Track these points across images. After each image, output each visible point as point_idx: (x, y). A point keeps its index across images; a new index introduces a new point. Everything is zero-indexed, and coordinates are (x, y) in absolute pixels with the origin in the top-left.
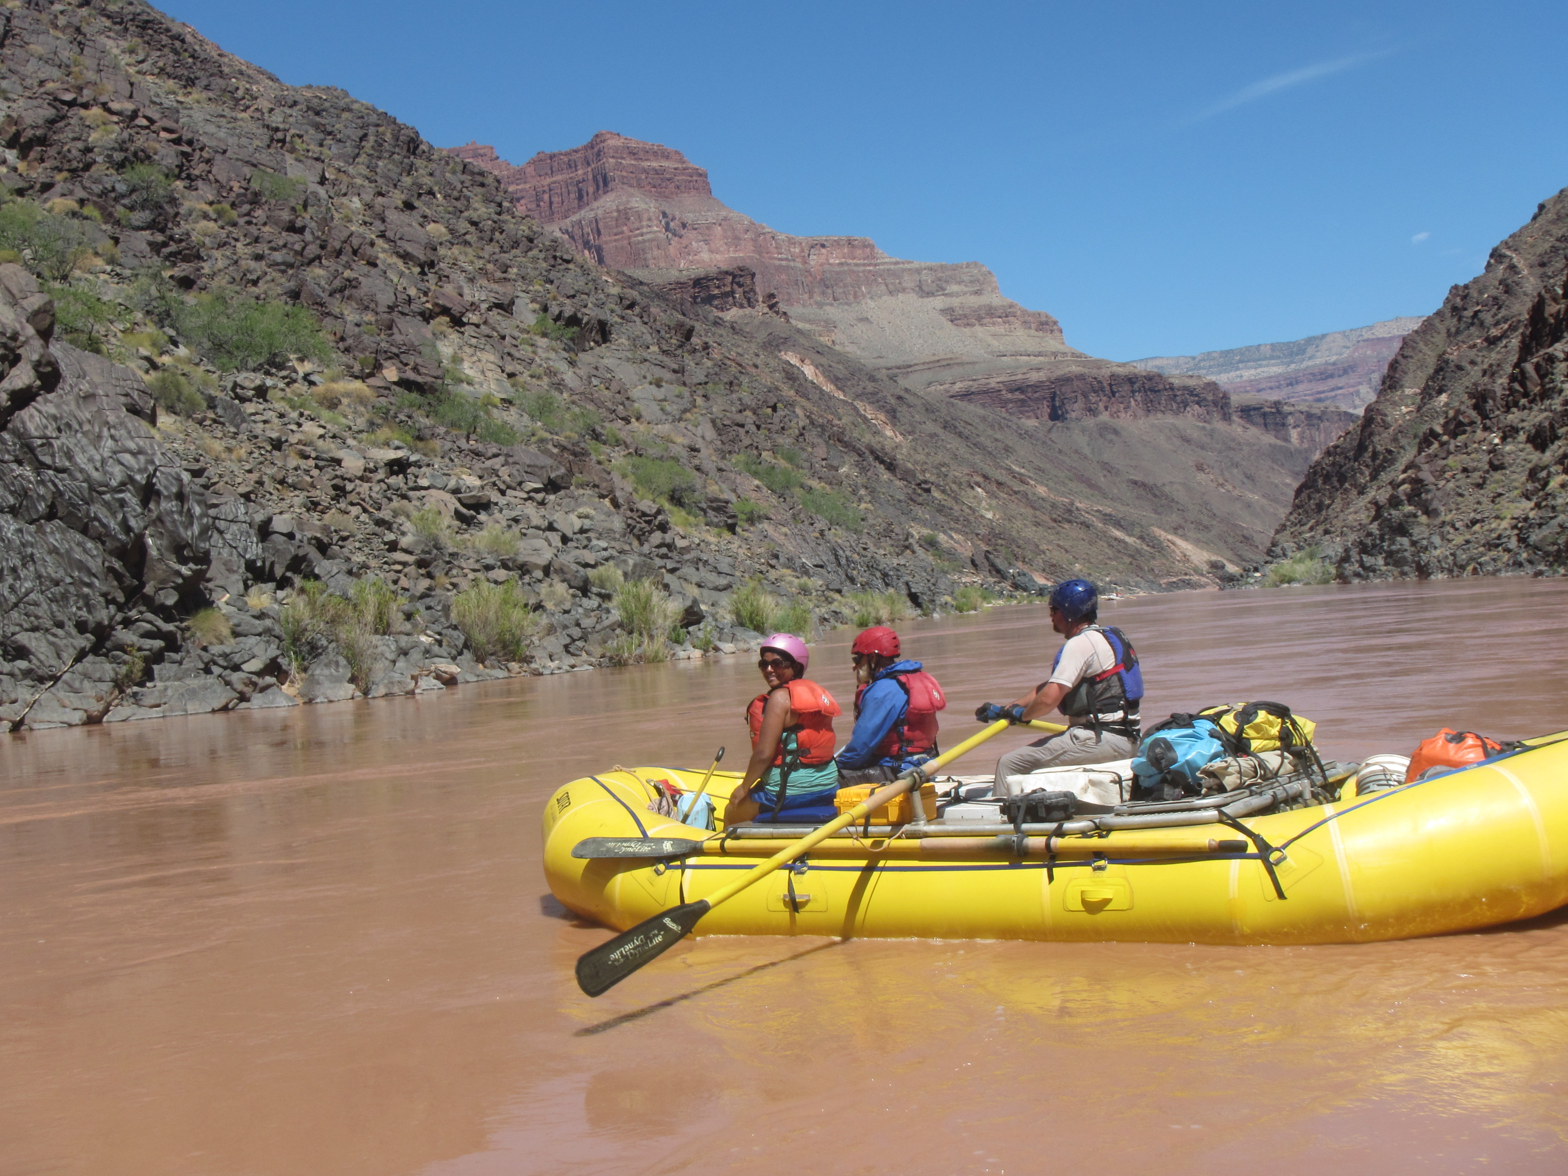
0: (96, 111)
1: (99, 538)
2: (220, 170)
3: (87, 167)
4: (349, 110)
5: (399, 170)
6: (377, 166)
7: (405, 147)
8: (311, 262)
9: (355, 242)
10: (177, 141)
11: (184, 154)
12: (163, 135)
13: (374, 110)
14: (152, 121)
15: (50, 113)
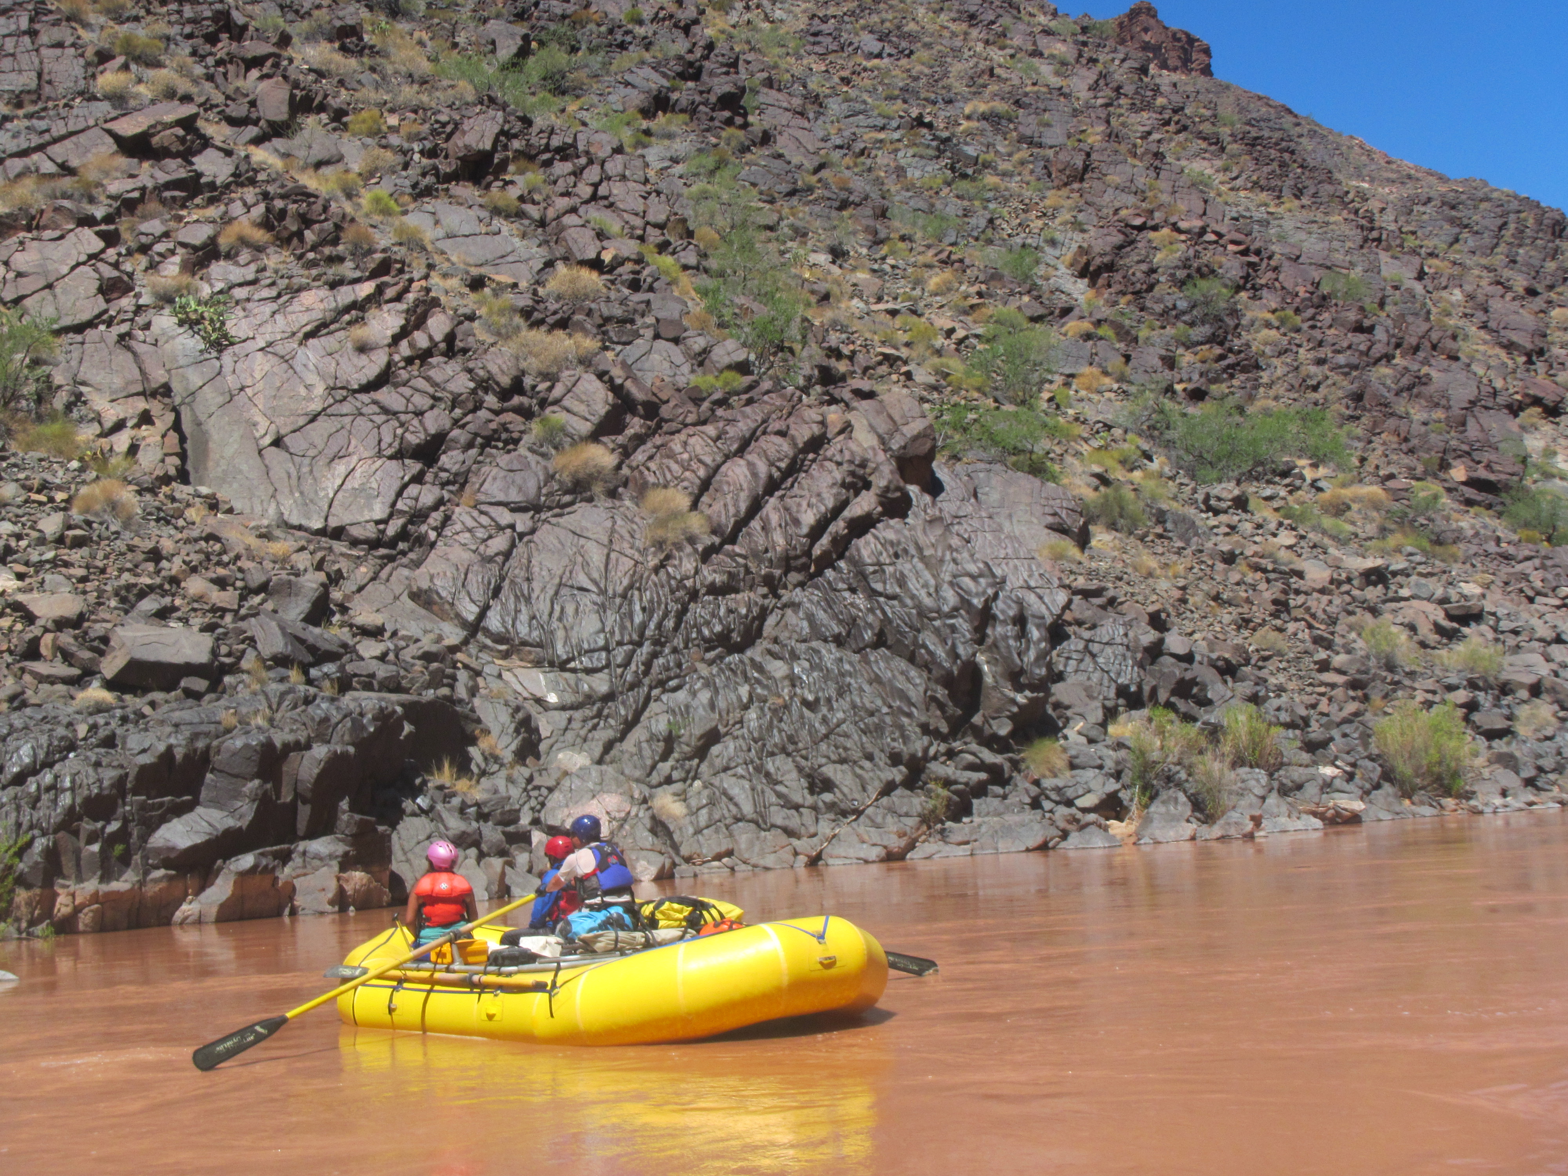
0: (1166, 231)
1: (926, 667)
2: (1287, 277)
3: (1151, 288)
4: (1487, 199)
5: (1542, 256)
6: (1517, 254)
7: (1550, 231)
8: (1377, 361)
9: (1435, 336)
10: (1245, 253)
11: (1250, 265)
12: (1231, 247)
13: (1516, 197)
14: (1220, 235)
15: (1118, 239)
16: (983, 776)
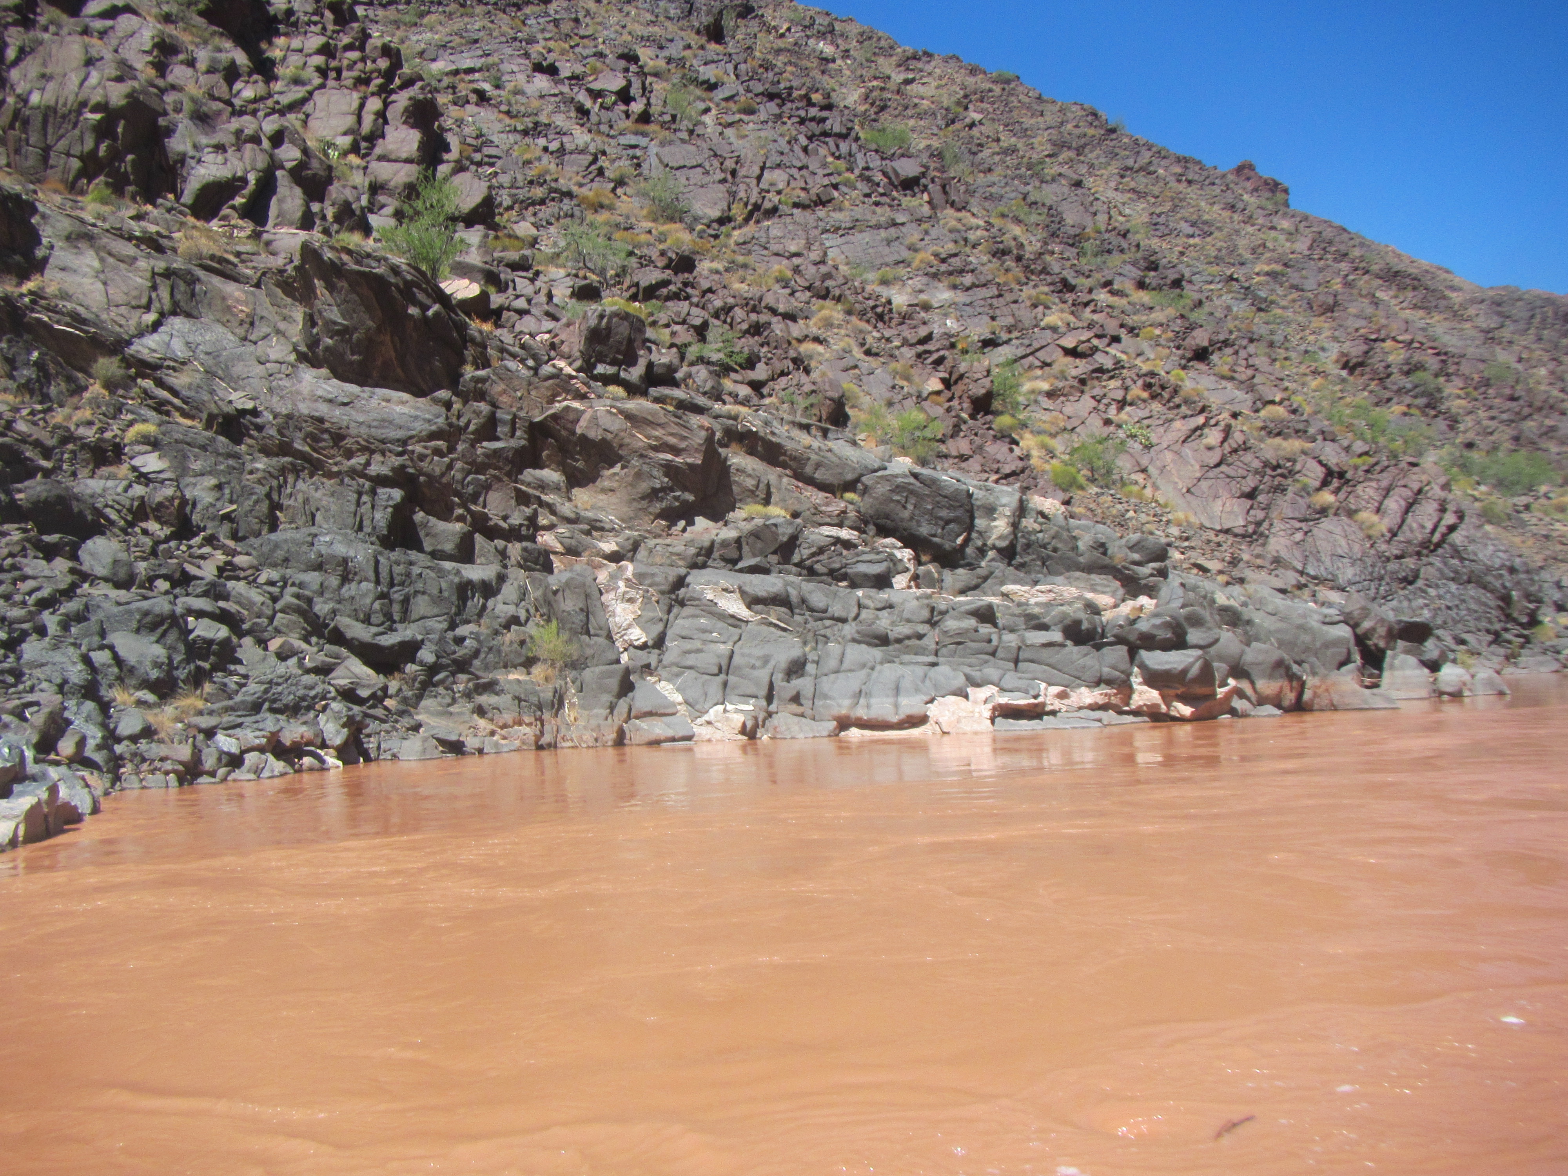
0: (1390, 342)
1: (1491, 591)
2: (1465, 369)
3: (1389, 376)
4: (1520, 299)
8: (1525, 418)
9: (1551, 401)
10: (1438, 354)
11: (1443, 361)
12: (1430, 351)
13: (1539, 297)
14: (1422, 344)
15: (1365, 348)
16: (1522, 640)
